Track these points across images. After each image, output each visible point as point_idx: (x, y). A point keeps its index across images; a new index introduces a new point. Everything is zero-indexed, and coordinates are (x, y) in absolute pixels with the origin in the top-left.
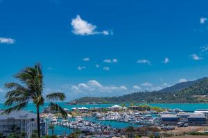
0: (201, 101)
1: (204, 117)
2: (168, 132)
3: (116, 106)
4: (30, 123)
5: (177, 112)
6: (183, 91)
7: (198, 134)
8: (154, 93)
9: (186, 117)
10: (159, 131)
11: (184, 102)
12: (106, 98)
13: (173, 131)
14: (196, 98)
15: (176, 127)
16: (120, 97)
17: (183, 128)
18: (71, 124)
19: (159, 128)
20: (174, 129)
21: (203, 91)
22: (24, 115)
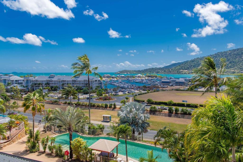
0: (185, 73)
1: (184, 81)
2: (164, 89)
3: (139, 75)
4: (95, 82)
5: (171, 78)
6: (175, 67)
7: (179, 90)
8: (160, 69)
9: (174, 81)
10: (160, 88)
11: (175, 74)
12: (135, 71)
13: (167, 88)
14: (182, 72)
15: (169, 86)
16: (142, 70)
17: (172, 87)
18: (116, 84)
19: (160, 86)
20: (167, 87)
21: (186, 68)
22: (92, 78)
